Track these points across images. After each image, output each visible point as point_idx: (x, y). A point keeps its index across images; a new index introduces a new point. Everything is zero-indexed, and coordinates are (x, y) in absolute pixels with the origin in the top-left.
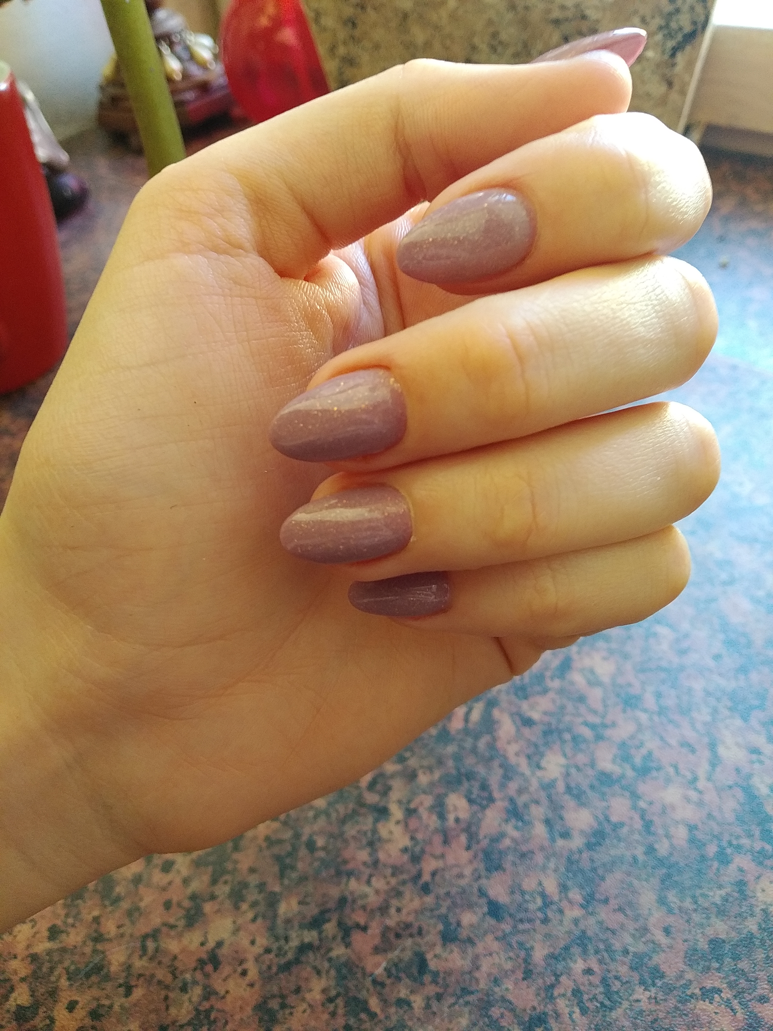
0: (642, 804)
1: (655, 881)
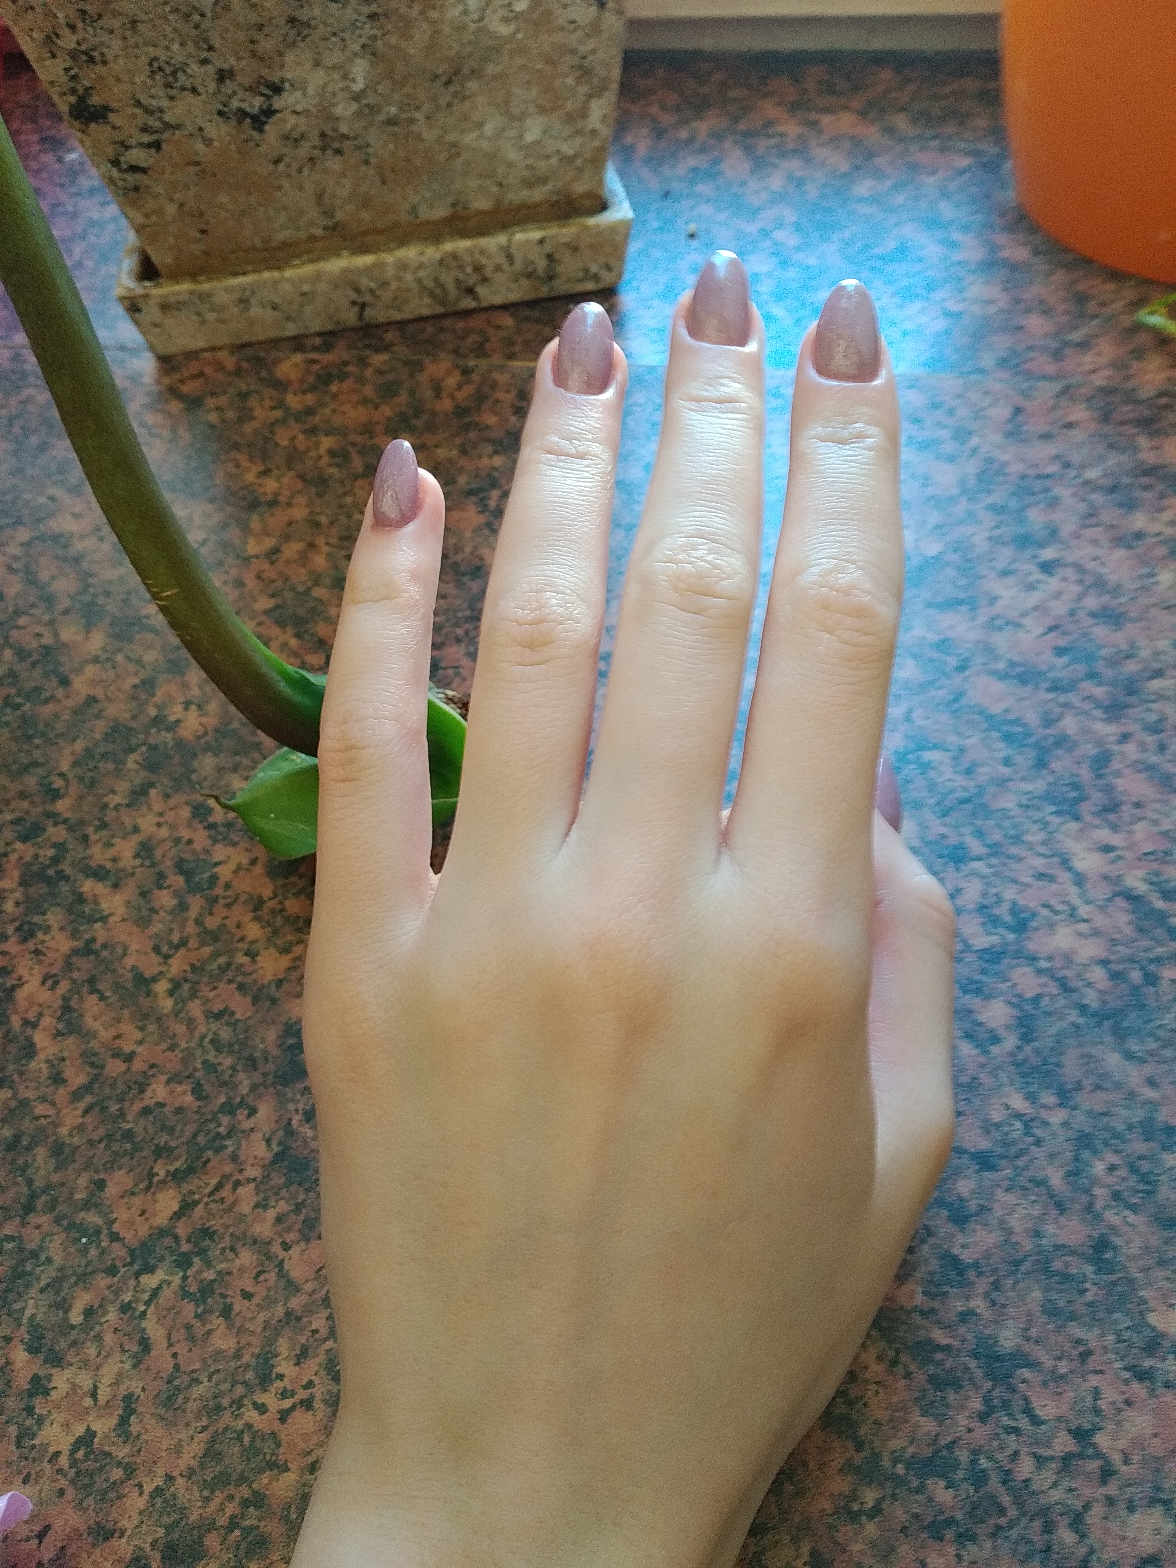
0: (1044, 964)
1: (1108, 1039)
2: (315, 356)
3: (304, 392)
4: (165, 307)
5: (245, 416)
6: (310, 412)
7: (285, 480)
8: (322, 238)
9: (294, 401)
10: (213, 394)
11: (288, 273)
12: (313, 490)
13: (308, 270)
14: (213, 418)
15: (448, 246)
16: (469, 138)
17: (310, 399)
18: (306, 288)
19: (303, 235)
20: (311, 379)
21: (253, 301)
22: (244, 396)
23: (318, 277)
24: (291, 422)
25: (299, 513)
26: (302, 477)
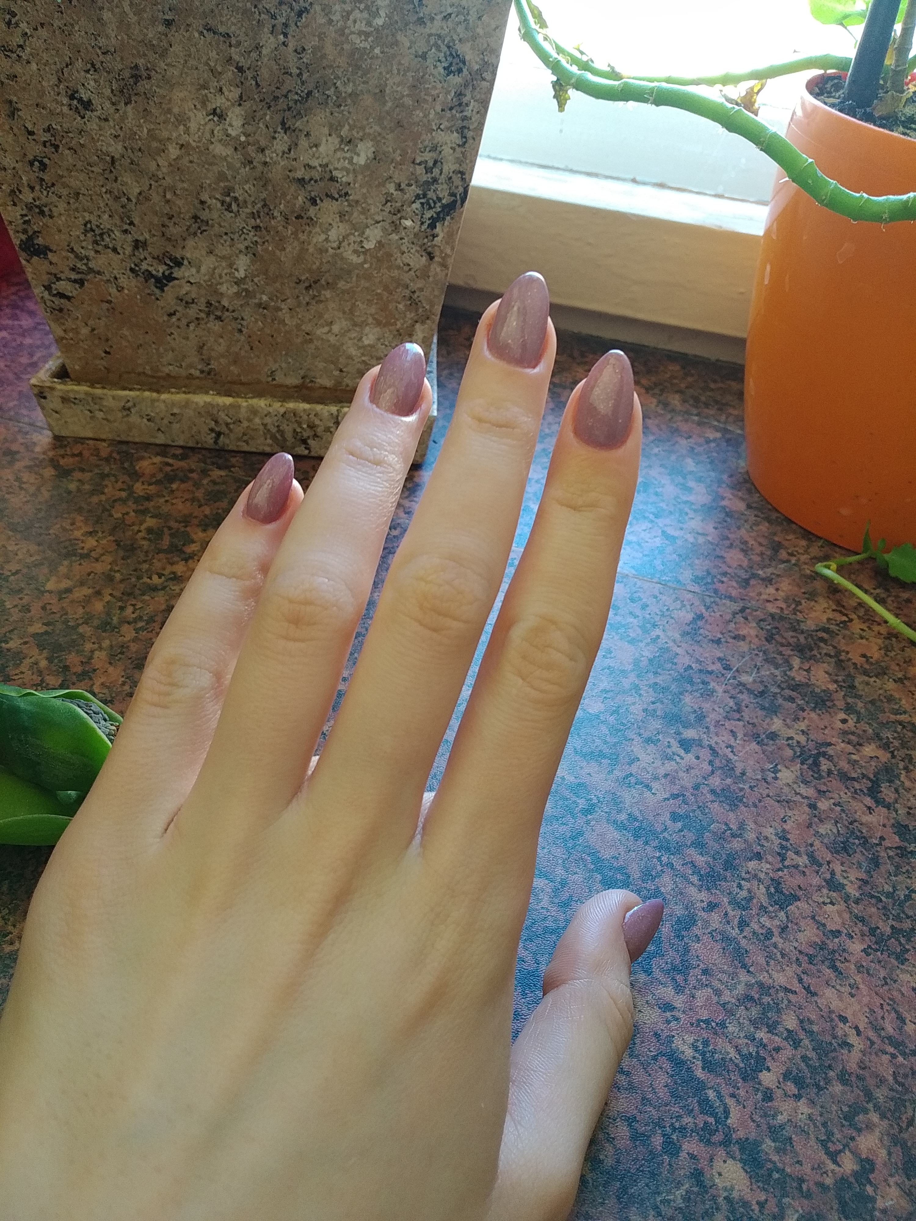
2: (170, 461)
3: (150, 484)
4: (65, 400)
5: (98, 490)
6: (148, 498)
7: (104, 542)
8: (198, 378)
9: (139, 488)
10: (82, 470)
11: (164, 396)
12: (121, 553)
13: (180, 397)
14: (73, 486)
15: (291, 405)
16: (321, 331)
17: (153, 489)
18: (175, 411)
19: (183, 373)
20: (160, 476)
21: (133, 410)
22: (103, 476)
23: (187, 404)
24: (130, 503)
25: (100, 568)
26: (118, 543)
